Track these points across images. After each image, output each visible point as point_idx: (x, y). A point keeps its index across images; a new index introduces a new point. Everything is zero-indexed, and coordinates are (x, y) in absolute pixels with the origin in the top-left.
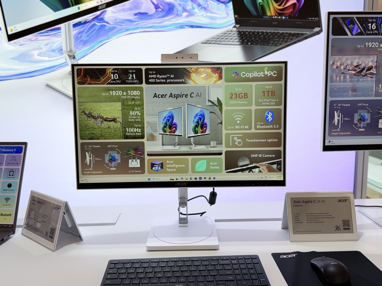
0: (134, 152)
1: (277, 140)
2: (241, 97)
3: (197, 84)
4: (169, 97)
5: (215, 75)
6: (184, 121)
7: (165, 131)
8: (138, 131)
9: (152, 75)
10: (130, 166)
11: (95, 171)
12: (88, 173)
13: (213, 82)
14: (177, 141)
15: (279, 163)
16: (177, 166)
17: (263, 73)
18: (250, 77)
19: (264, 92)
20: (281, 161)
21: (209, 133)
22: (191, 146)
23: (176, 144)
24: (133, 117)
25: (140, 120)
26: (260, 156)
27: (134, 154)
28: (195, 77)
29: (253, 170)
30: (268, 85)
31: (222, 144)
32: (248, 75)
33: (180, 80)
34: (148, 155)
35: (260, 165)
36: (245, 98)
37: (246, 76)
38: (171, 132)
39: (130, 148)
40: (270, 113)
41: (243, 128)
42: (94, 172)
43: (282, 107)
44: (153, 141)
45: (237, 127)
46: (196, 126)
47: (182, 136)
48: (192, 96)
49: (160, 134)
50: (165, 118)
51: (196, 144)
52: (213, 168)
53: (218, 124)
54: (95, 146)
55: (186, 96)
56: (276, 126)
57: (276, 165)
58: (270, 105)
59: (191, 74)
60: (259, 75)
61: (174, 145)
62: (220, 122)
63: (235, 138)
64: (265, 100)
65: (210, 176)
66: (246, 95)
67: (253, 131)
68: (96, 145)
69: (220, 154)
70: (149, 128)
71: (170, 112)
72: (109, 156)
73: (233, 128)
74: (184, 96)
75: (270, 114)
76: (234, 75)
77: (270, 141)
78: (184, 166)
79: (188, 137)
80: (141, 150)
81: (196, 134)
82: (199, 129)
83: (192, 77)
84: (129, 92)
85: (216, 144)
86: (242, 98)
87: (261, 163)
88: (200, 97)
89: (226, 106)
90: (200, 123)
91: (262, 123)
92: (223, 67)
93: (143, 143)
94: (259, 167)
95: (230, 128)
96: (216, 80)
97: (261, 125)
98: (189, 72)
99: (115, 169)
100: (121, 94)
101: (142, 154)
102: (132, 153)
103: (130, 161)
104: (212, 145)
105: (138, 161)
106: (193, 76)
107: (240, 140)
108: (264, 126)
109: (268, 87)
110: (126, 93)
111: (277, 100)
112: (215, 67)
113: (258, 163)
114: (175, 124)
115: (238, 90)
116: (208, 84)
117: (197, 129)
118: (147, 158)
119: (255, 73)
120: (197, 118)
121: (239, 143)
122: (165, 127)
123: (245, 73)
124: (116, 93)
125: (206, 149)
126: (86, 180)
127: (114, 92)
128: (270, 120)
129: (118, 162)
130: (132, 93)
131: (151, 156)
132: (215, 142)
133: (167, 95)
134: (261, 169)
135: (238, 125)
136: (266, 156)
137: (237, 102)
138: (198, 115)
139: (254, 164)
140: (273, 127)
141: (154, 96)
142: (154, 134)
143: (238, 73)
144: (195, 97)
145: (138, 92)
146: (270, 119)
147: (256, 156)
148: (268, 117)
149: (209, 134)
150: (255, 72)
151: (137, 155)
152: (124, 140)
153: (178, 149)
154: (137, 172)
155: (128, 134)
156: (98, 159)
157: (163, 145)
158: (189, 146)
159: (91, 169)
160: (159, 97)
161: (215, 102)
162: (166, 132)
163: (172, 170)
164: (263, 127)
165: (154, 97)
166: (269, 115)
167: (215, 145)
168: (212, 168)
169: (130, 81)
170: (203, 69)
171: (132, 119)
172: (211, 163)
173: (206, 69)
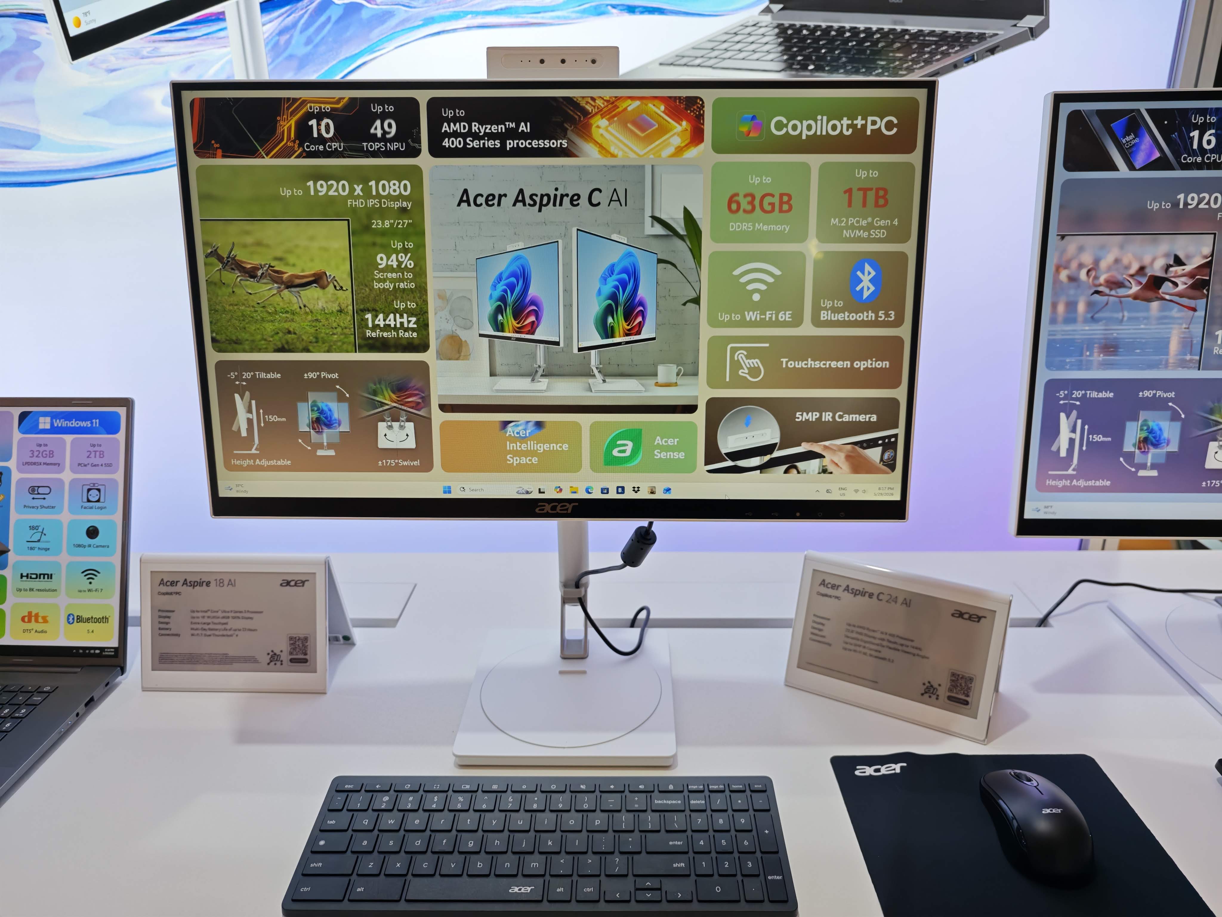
0: (394, 396)
1: (886, 364)
2: (768, 208)
3: (613, 156)
4: (514, 205)
5: (681, 125)
6: (565, 290)
7: (499, 327)
8: (406, 326)
9: (452, 124)
10: (383, 443)
11: (268, 460)
12: (246, 463)
13: (671, 150)
14: (540, 360)
15: (889, 444)
16: (541, 448)
17: (850, 122)
18: (804, 137)
19: (849, 191)
20: (896, 436)
21: (653, 336)
22: (591, 381)
23: (537, 371)
24: (389, 275)
25: (412, 285)
26: (827, 417)
27: (395, 405)
28: (607, 130)
29: (801, 465)
30: (866, 166)
31: (696, 374)
32: (795, 128)
33: (554, 144)
34: (444, 408)
35: (826, 447)
36: (781, 211)
37: (787, 131)
38: (519, 328)
39: (380, 383)
40: (867, 268)
41: (771, 318)
42: (264, 463)
43: (910, 248)
44: (458, 359)
45: (751, 316)
46: (609, 311)
47: (557, 344)
48: (594, 201)
49: (481, 335)
50: (500, 278)
51: (607, 374)
52: (663, 455)
53: (684, 304)
54: (263, 375)
55: (574, 200)
56: (887, 315)
57: (880, 449)
58: (869, 240)
59: (592, 121)
60: (834, 128)
61: (532, 375)
62: (693, 295)
63: (740, 356)
64: (851, 221)
65: (653, 484)
66: (788, 202)
67: (807, 329)
68: (267, 372)
69: (690, 409)
70: (445, 313)
71: (518, 258)
72: (312, 410)
73: (738, 317)
74: (566, 200)
75: (866, 273)
76: (744, 129)
77: (861, 365)
78: (565, 447)
79: (580, 350)
80: (416, 390)
81: (607, 337)
82: (618, 322)
83: (594, 129)
84: (373, 183)
85: (678, 375)
86: (773, 210)
87: (827, 443)
88: (623, 203)
89: (715, 239)
90: (622, 298)
91: (840, 304)
92: (708, 96)
93: (424, 367)
94: (820, 456)
95: (726, 318)
96: (683, 145)
97: (835, 310)
98: (585, 113)
99: (332, 453)
100: (344, 190)
101: (422, 404)
102: (388, 398)
103: (382, 426)
104: (662, 377)
105: (410, 426)
106: (598, 127)
107: (756, 362)
108: (847, 314)
109: (863, 174)
110: (361, 186)
111: (896, 222)
112: (680, 97)
113: (817, 440)
114: (533, 302)
115: (756, 181)
116: (652, 156)
117: (610, 320)
118: (438, 417)
119: (822, 120)
120: (612, 282)
121: (754, 371)
122: (499, 310)
123: (785, 121)
124: (330, 187)
125: (640, 391)
126: (240, 488)
127: (322, 186)
128: (866, 294)
129: (342, 429)
130: (384, 190)
131: (453, 412)
132: (674, 368)
133: (505, 195)
134: (826, 462)
135: (754, 307)
136: (847, 418)
137: (754, 226)
138: (617, 269)
139: (803, 444)
140: (877, 316)
141: (461, 201)
142: (463, 335)
143: (759, 119)
144: (605, 202)
145: (405, 185)
146: (869, 288)
147: (812, 416)
148: (861, 281)
149: (654, 339)
150: (819, 117)
151: (403, 407)
152: (358, 354)
153: (545, 391)
154: (405, 463)
155: (374, 335)
156: (274, 418)
157: (492, 374)
158: (584, 379)
159: (254, 451)
160: (478, 202)
161: (678, 223)
162: (503, 331)
163: (524, 460)
164: (840, 317)
165: (459, 205)
166: (863, 273)
167: (673, 379)
168: (659, 455)
169: (376, 146)
170: (638, 103)
171: (384, 281)
172: (658, 440)
173: (645, 101)
